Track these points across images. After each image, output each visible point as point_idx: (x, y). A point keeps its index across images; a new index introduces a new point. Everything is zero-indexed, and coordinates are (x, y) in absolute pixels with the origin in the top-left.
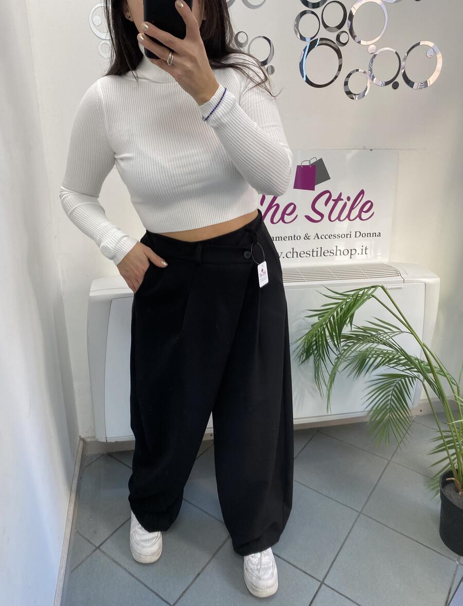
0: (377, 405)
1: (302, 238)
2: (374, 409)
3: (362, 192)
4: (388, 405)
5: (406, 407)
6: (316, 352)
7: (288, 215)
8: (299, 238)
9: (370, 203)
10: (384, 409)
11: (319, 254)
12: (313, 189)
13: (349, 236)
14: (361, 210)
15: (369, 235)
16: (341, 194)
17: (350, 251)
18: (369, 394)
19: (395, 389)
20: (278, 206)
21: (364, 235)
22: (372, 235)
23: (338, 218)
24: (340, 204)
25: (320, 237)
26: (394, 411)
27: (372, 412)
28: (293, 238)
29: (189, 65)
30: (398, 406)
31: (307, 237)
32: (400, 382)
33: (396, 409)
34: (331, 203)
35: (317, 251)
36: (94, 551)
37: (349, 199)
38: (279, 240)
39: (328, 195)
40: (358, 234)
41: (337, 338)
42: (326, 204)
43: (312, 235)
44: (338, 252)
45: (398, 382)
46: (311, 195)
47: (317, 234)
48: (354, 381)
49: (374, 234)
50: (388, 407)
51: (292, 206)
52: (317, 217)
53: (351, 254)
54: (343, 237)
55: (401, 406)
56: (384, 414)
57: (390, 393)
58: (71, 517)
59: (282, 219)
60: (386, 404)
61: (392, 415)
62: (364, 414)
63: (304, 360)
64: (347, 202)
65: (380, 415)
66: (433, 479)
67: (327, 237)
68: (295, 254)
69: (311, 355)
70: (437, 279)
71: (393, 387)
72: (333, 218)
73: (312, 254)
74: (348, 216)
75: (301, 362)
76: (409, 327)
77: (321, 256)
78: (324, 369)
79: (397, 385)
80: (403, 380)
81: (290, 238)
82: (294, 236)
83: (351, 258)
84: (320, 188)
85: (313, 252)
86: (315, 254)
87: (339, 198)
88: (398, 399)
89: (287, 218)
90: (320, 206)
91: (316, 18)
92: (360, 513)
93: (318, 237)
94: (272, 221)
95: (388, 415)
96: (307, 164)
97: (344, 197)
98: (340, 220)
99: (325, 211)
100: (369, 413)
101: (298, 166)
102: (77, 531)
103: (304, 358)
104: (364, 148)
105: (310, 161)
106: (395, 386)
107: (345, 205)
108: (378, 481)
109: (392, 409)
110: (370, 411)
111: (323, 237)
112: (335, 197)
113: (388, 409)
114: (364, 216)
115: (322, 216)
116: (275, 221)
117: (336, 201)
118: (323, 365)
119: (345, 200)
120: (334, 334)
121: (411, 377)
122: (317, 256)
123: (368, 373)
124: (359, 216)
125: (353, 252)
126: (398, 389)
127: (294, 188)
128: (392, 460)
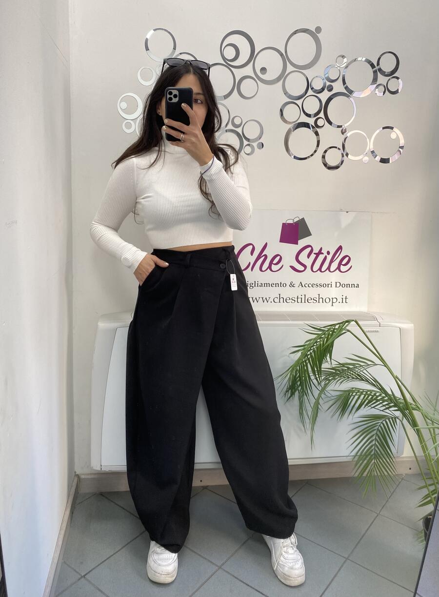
0: (361, 450)
1: (288, 285)
2: (359, 454)
3: (340, 248)
4: (372, 450)
5: (390, 452)
6: (300, 388)
7: (275, 264)
8: (284, 285)
9: (348, 258)
10: (369, 454)
11: (303, 301)
12: (297, 243)
13: (330, 286)
14: (340, 263)
15: (348, 285)
16: (321, 249)
17: (331, 300)
18: (353, 438)
19: (378, 433)
20: (266, 256)
21: (343, 286)
22: (351, 286)
23: (320, 269)
24: (321, 257)
25: (303, 286)
26: (379, 458)
27: (357, 457)
28: (280, 285)
29: (193, 139)
30: (383, 453)
31: (292, 285)
32: (382, 425)
33: (381, 456)
34: (313, 256)
35: (301, 298)
36: (79, 579)
37: (328, 253)
38: (267, 286)
39: (310, 248)
40: (338, 285)
41: (318, 373)
42: (309, 256)
43: (297, 284)
44: (321, 300)
45: (380, 425)
46: (295, 248)
47: (301, 283)
48: (338, 422)
49: (353, 285)
50: (372, 453)
51: (279, 257)
52: (301, 268)
53: (333, 302)
54: (325, 285)
55: (385, 453)
56: (369, 459)
57: (374, 437)
58: (60, 543)
59: (270, 267)
60: (371, 450)
61: (377, 462)
62: (349, 459)
63: (289, 398)
64: (327, 255)
65: (365, 462)
66: (421, 532)
67: (310, 285)
68: (282, 300)
69: (295, 391)
70: (411, 325)
71: (375, 432)
72: (315, 269)
73: (296, 300)
74: (329, 268)
75: (286, 400)
76: (382, 359)
77: (305, 302)
78: (307, 405)
79: (380, 428)
80: (384, 422)
81: (277, 285)
82: (281, 283)
83: (332, 305)
84: (302, 243)
85: (298, 298)
86: (299, 300)
87: (320, 252)
88: (381, 444)
89: (274, 267)
90: (303, 257)
91: (298, 108)
92: (347, 559)
93: (302, 285)
94: (261, 269)
95: (373, 461)
96: (291, 222)
97: (324, 251)
98: (321, 271)
99: (308, 263)
100: (354, 458)
101: (283, 224)
102: (64, 562)
103: (289, 395)
104: (341, 210)
105: (293, 220)
106: (378, 429)
107: (325, 258)
108: (366, 531)
109: (376, 456)
110: (355, 457)
111: (306, 285)
112: (316, 250)
113: (372, 455)
114: (343, 268)
115: (305, 267)
116: (264, 269)
117: (318, 255)
118: (306, 401)
119: (325, 254)
120: (316, 369)
121: (392, 418)
122: (301, 302)
123: (351, 414)
124: (339, 268)
125: (335, 300)
126: (380, 433)
127: (280, 242)
128: (381, 513)
